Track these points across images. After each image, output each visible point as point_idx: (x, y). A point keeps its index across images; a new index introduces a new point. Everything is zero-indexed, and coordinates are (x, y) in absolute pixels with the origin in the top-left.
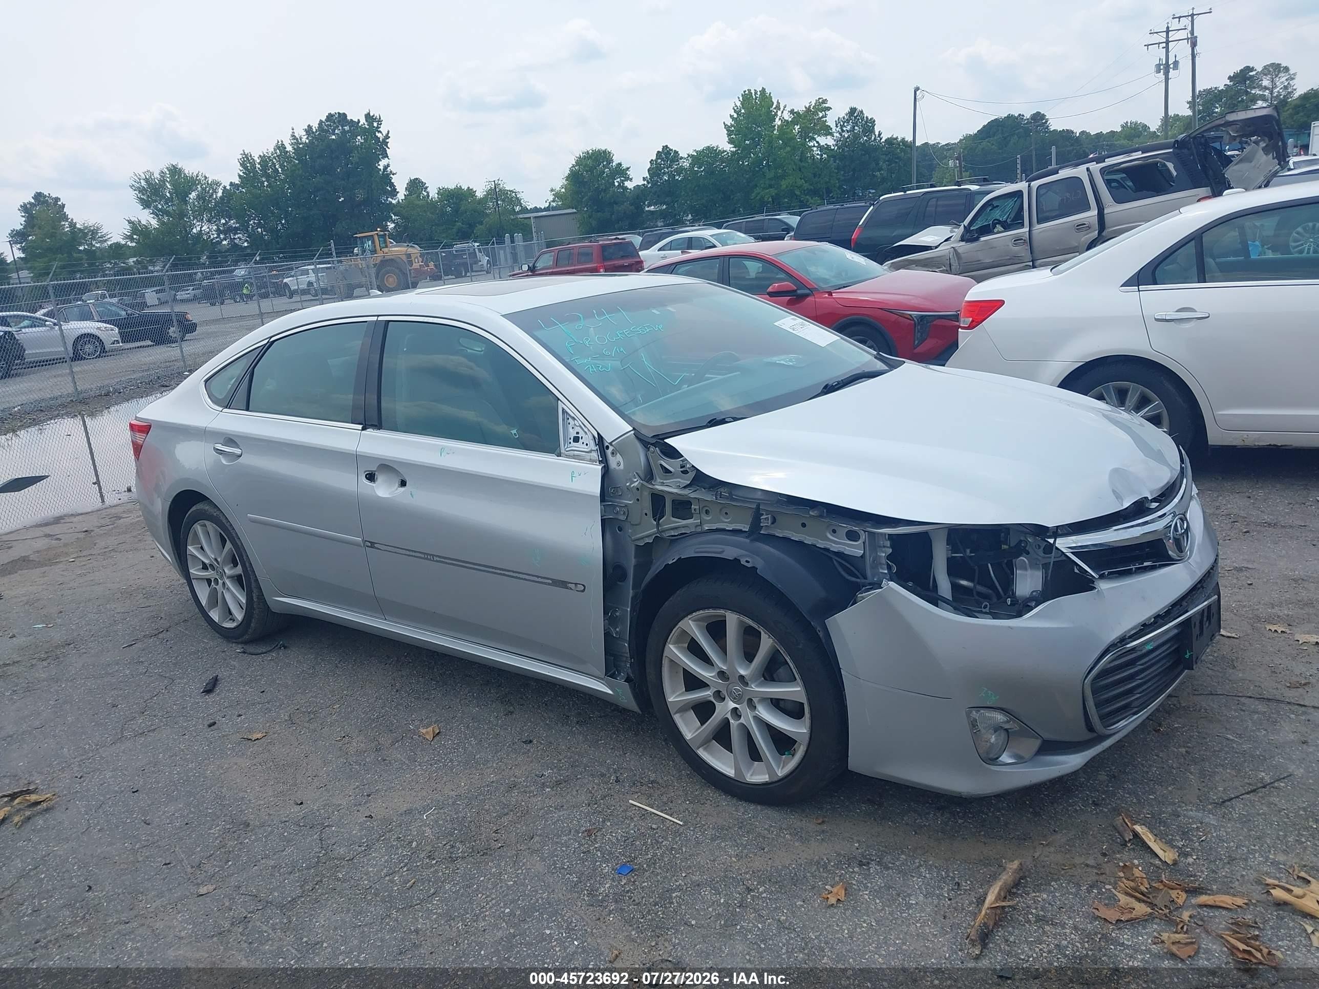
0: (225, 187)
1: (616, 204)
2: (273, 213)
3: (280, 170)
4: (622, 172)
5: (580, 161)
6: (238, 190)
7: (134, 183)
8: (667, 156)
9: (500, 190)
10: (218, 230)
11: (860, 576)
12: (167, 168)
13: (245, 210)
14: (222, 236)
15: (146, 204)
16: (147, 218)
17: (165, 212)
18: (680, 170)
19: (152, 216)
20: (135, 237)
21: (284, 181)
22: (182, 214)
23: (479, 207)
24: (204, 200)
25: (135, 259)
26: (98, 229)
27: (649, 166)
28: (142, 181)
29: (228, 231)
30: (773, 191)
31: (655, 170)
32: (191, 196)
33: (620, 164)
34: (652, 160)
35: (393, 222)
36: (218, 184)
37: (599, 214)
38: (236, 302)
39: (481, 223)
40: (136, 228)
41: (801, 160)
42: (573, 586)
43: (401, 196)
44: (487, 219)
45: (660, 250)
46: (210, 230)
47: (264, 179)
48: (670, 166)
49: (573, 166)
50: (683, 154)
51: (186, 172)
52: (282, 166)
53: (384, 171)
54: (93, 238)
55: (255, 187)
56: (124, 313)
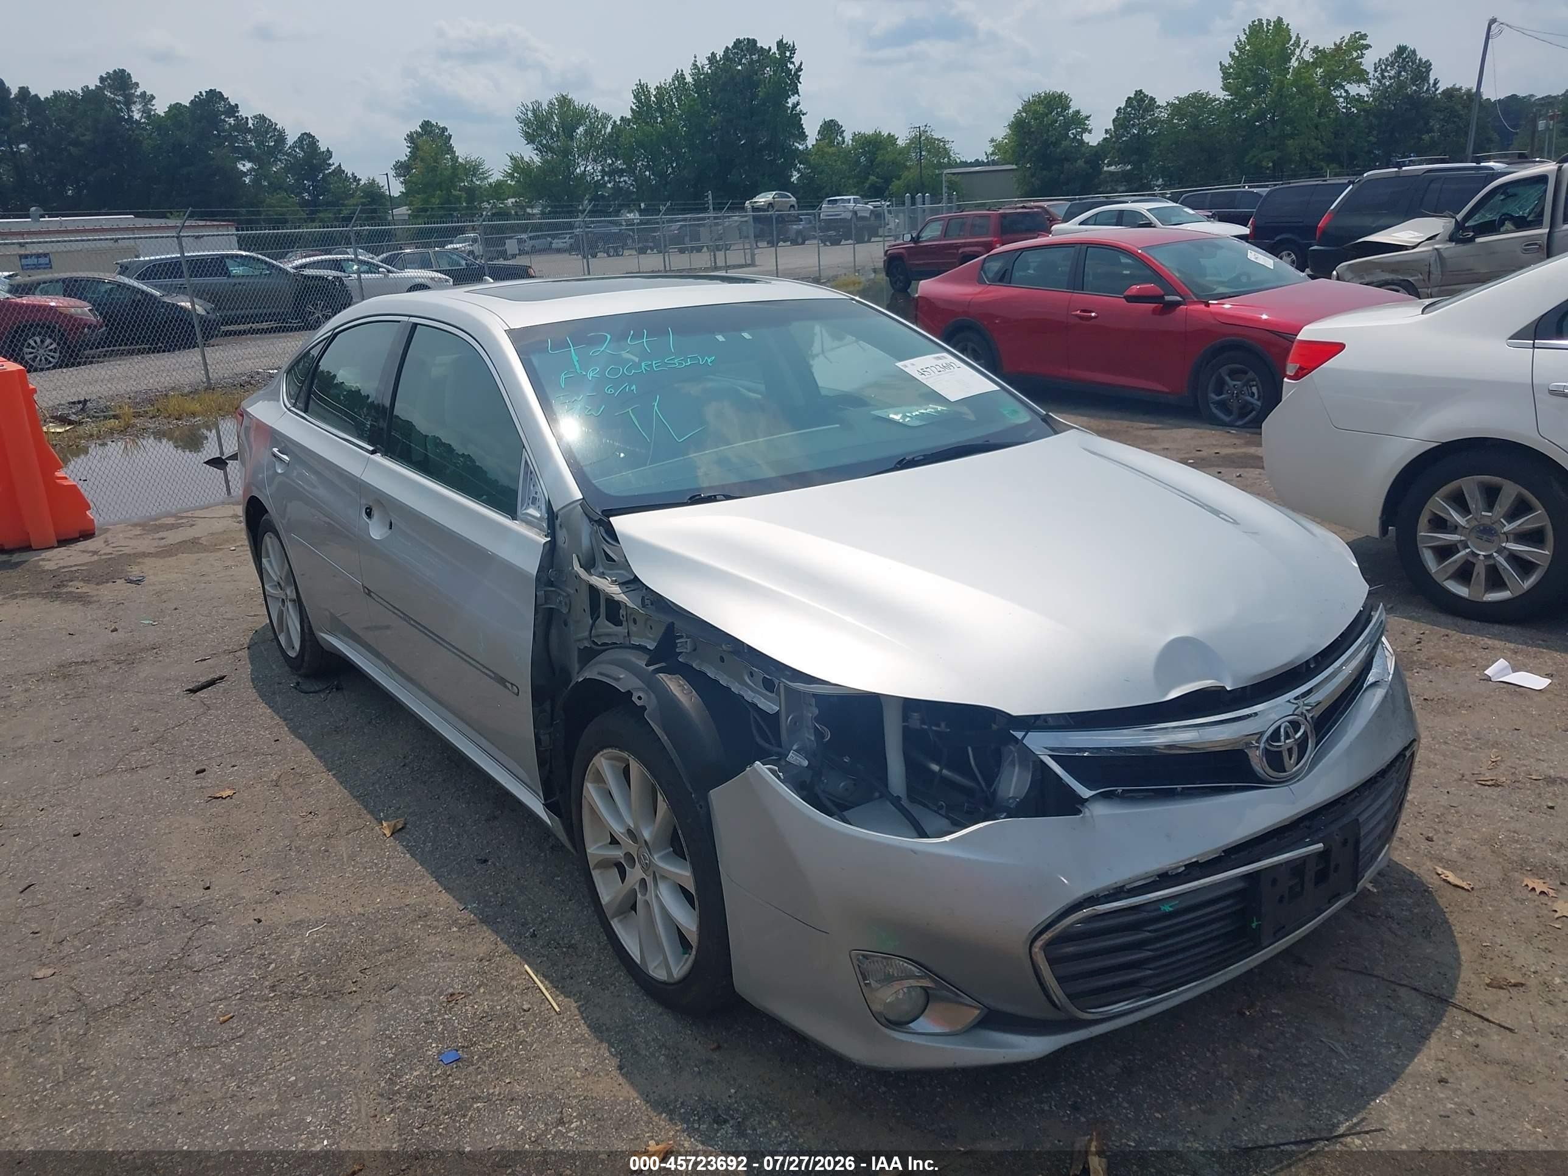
0: (615, 122)
1: (1068, 160)
2: (663, 153)
3: (676, 104)
4: (1079, 121)
5: (1028, 107)
6: (629, 125)
7: (520, 114)
8: (1140, 103)
9: (927, 138)
10: (603, 170)
11: (773, 742)
12: (556, 99)
13: (634, 150)
14: (606, 178)
15: (530, 138)
16: (530, 154)
17: (549, 149)
18: (1153, 123)
19: (535, 152)
20: (516, 175)
21: (679, 117)
22: (566, 152)
23: (899, 158)
24: (592, 136)
25: (513, 200)
26: (480, 164)
27: (1115, 115)
28: (529, 112)
29: (613, 172)
30: (1276, 155)
31: (1122, 121)
32: (578, 131)
33: (1078, 112)
34: (1120, 108)
35: (799, 170)
36: (607, 118)
37: (1045, 173)
38: (609, 256)
39: (899, 178)
40: (517, 164)
41: (1319, 115)
42: (509, 685)
43: (811, 141)
44: (906, 173)
45: (1081, 224)
46: (595, 171)
47: (658, 115)
48: (1143, 117)
49: (1019, 112)
50: (1161, 101)
51: (576, 103)
52: (679, 100)
53: (792, 111)
54: (474, 175)
55: (647, 123)
56: (463, 263)
